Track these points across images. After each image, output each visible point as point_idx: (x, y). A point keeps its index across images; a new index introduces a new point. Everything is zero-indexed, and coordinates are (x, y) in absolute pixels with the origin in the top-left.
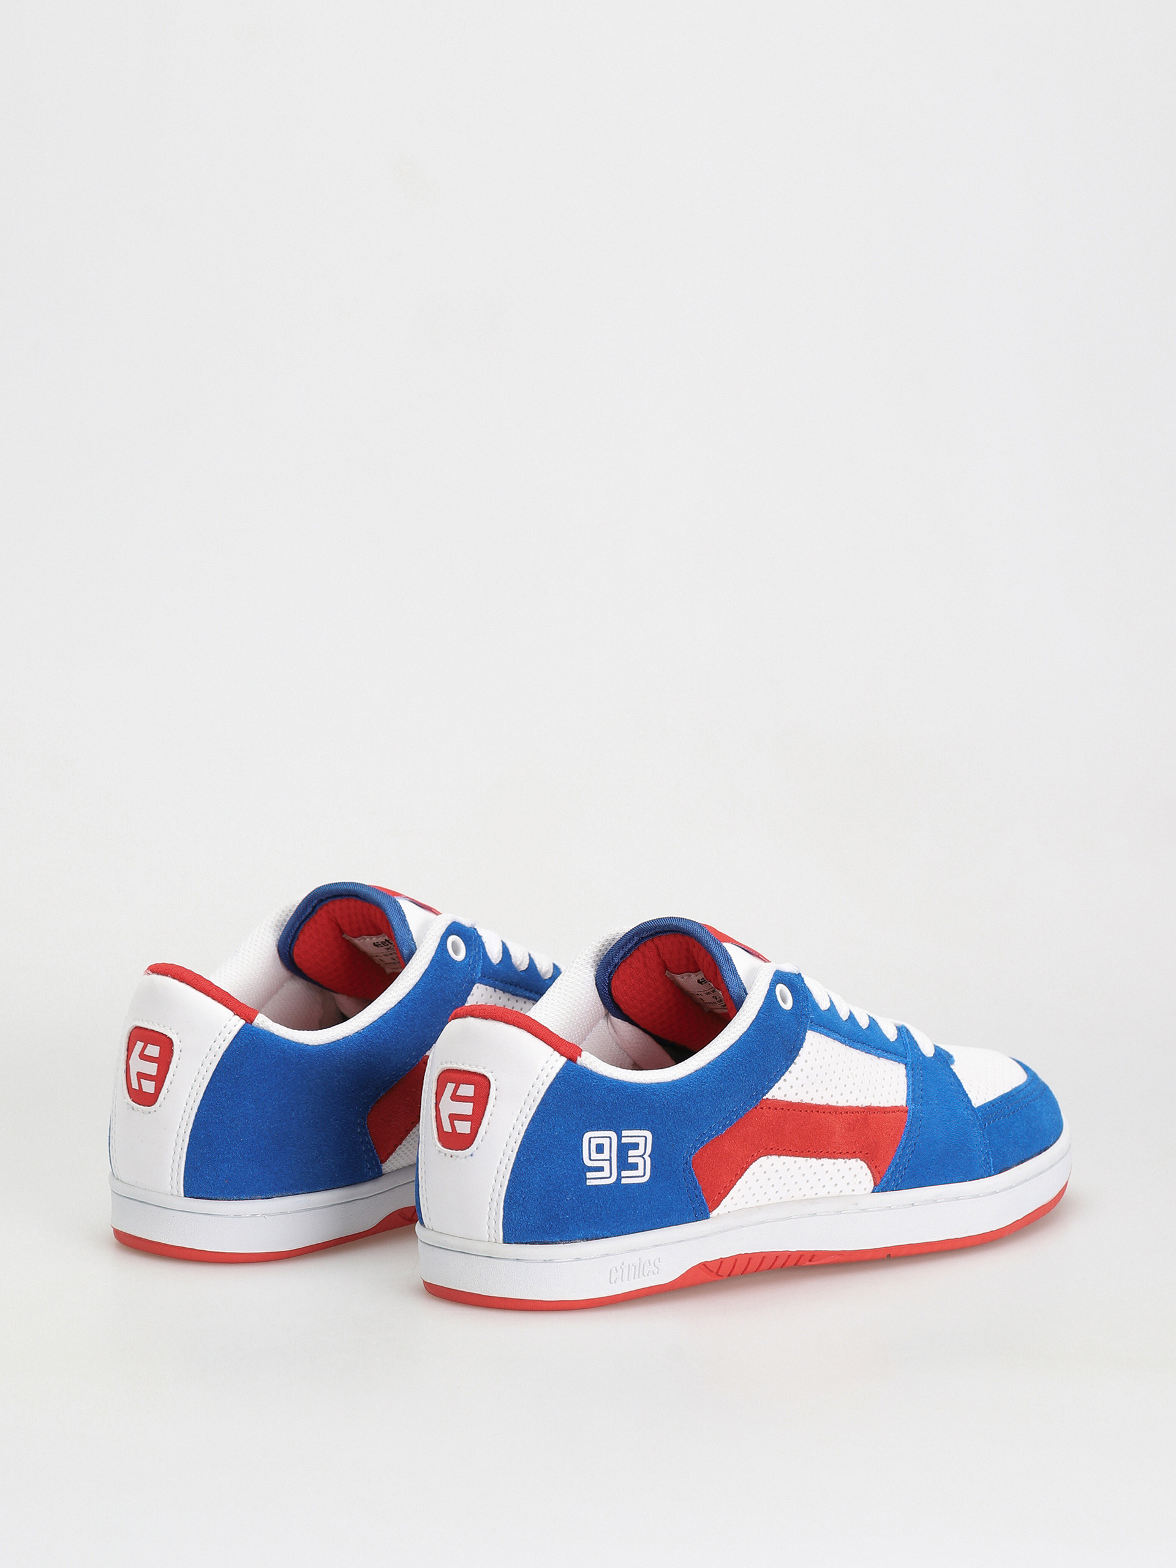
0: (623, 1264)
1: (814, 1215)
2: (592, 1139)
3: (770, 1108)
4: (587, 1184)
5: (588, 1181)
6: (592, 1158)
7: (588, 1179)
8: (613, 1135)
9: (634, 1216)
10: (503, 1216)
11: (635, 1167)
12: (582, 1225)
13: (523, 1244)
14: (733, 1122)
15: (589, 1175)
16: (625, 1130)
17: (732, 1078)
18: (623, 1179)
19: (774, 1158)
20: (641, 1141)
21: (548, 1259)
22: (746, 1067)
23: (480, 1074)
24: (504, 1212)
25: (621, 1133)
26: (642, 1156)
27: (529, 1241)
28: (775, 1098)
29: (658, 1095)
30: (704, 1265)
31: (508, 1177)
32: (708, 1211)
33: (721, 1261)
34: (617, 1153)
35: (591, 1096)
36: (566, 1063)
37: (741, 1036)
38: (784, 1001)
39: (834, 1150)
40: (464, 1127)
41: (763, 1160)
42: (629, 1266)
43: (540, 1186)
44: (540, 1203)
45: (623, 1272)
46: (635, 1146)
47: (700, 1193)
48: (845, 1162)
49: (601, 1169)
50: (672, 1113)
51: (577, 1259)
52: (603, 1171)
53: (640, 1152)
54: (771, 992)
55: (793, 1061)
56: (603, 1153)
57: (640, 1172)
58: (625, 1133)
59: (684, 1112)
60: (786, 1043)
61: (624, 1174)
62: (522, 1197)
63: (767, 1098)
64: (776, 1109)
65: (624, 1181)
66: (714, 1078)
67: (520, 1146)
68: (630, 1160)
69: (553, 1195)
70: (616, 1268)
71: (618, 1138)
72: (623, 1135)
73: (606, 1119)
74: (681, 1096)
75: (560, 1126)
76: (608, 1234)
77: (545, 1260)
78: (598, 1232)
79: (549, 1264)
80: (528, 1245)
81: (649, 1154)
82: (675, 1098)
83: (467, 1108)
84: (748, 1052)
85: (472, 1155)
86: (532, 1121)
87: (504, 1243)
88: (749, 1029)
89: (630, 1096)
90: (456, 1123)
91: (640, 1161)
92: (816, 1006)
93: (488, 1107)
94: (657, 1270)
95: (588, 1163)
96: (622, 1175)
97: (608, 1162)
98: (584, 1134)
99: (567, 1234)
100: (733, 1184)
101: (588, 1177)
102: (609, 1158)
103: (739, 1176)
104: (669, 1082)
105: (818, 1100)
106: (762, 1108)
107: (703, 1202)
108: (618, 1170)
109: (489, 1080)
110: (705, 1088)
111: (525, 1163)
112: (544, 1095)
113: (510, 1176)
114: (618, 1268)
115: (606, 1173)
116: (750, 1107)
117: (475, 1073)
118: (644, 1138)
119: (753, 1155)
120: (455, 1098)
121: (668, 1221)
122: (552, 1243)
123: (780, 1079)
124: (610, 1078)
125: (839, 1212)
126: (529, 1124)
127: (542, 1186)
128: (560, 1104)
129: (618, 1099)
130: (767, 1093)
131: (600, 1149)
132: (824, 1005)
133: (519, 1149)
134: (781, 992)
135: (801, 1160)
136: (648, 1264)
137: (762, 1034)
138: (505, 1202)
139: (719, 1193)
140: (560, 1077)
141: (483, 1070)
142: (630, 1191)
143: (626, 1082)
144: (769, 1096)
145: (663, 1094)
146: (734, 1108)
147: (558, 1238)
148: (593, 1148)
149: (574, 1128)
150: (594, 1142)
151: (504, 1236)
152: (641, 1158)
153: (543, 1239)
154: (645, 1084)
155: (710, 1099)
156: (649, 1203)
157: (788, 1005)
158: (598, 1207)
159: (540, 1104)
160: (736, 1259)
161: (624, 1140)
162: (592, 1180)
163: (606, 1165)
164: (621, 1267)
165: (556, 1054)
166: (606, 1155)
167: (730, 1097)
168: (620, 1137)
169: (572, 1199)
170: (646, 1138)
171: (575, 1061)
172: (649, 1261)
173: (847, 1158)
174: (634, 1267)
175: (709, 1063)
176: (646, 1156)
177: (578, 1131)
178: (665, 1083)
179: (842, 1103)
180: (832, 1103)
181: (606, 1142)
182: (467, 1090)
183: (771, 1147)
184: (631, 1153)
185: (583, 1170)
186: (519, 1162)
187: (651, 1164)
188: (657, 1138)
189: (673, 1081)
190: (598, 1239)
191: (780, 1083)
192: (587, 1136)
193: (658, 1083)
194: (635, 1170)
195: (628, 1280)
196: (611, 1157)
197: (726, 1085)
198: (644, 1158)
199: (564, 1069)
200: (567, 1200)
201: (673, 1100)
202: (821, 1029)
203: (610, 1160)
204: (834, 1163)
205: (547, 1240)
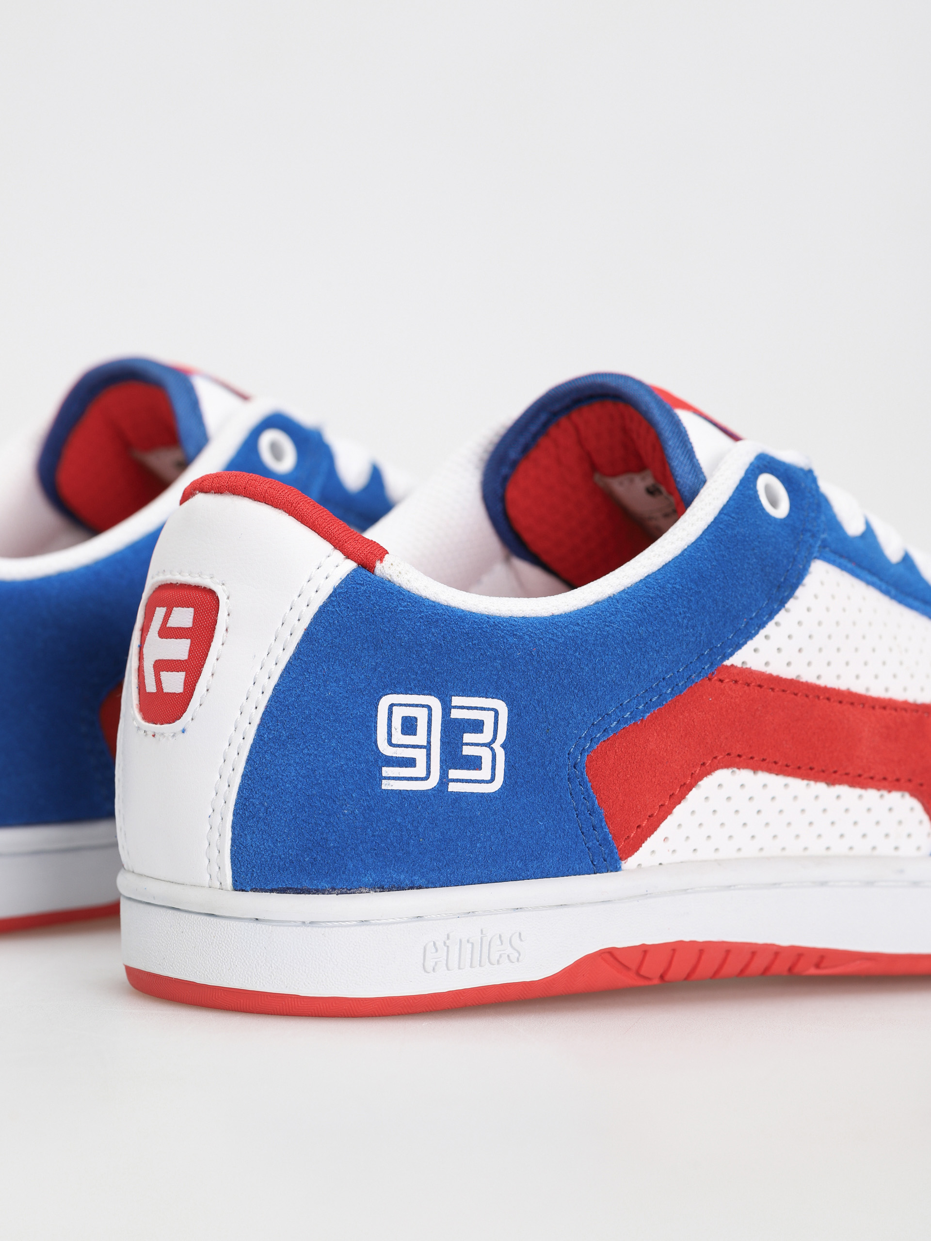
0: (448, 938)
1: (823, 884)
2: (394, 708)
3: (736, 682)
4: (384, 787)
5: (383, 781)
6: (394, 741)
7: (385, 778)
8: (435, 703)
9: (471, 853)
10: (232, 839)
11: (475, 763)
12: (371, 861)
13: (266, 891)
14: (666, 699)
15: (387, 771)
16: (457, 695)
17: (662, 618)
18: (450, 784)
19: (745, 775)
20: (488, 718)
21: (308, 920)
22: (690, 601)
23: (205, 588)
24: (233, 833)
25: (451, 701)
26: (488, 745)
27: (276, 887)
28: (748, 666)
29: (521, 638)
30: (611, 953)
31: (240, 770)
32: (617, 857)
33: (644, 951)
34: (442, 736)
35: (395, 630)
36: (354, 570)
37: (686, 550)
38: (774, 503)
39: (860, 772)
40: (174, 682)
41: (722, 776)
42: (461, 941)
43: (295, 787)
44: (295, 818)
45: (448, 951)
46: (477, 726)
47: (601, 821)
48: (882, 796)
49: (411, 763)
50: (547, 672)
51: (363, 922)
52: (415, 766)
53: (486, 736)
54: (747, 484)
55: (782, 603)
56: (415, 734)
57: (485, 773)
58: (456, 701)
59: (569, 671)
60: (768, 569)
61: (453, 774)
62: (263, 805)
63: (732, 665)
64: (749, 685)
65: (453, 787)
66: (629, 616)
67: (264, 714)
68: (467, 751)
69: (318, 804)
70: (434, 944)
71: (443, 709)
72: (453, 704)
73: (423, 673)
74: (565, 644)
75: (337, 681)
76: (422, 881)
77: (304, 923)
78: (402, 877)
79: (309, 929)
80: (275, 894)
81: (502, 742)
82: (553, 644)
83: (180, 649)
84: (696, 576)
85: (183, 731)
86: (287, 670)
87: (235, 890)
88: (700, 538)
89: (467, 634)
90: (164, 675)
91: (485, 754)
92: (834, 525)
93: (213, 644)
94: (517, 955)
95: (385, 749)
96: (450, 777)
97: (425, 750)
98: (381, 698)
99: (344, 876)
100: (665, 811)
101: (384, 774)
102: (425, 744)
103: (678, 797)
104: (545, 619)
105: (829, 680)
106: (721, 681)
107: (605, 839)
108: (441, 767)
109: (217, 598)
110: (611, 631)
111: (272, 745)
112: (311, 624)
113: (245, 768)
114: (440, 944)
115: (419, 770)
116: (699, 675)
117: (197, 588)
118: (492, 713)
119: (704, 764)
120: (166, 632)
121: (538, 868)
122: (317, 891)
123: (757, 633)
124: (434, 602)
125: (870, 883)
126: (281, 676)
127: (299, 786)
128: (337, 640)
129: (444, 637)
130: (731, 654)
131: (409, 726)
132: (853, 527)
133: (262, 719)
134: (768, 488)
135: (797, 784)
136: (499, 942)
137: (722, 547)
138: (235, 814)
139: (639, 827)
140: (339, 593)
141: (209, 580)
142: (464, 805)
143: (463, 611)
144: (737, 660)
145: (530, 636)
146: (667, 673)
147: (327, 882)
148: (397, 723)
149: (362, 686)
150: (399, 714)
151: (233, 877)
152: (488, 749)
153: (301, 884)
154: (499, 617)
155: (619, 651)
156: (501, 831)
157: (781, 510)
158: (401, 831)
159: (302, 641)
160: (674, 949)
161: (455, 714)
162: (392, 782)
163: (420, 755)
164: (445, 943)
165: (338, 555)
166: (420, 738)
167: (658, 652)
168: (447, 708)
169: (353, 812)
170: (497, 713)
171: (371, 568)
172: (500, 936)
173: (884, 788)
174: (470, 946)
175: (623, 591)
176: (497, 746)
177: (370, 691)
178: (536, 618)
179: (877, 691)
180: (858, 688)
181: (421, 715)
182: (183, 617)
183: (738, 753)
184: (468, 737)
185: (376, 761)
186: (261, 742)
187: (507, 762)
188: (519, 715)
189: (553, 617)
190: (403, 889)
191: (758, 641)
192: (385, 702)
193: (524, 618)
194: (474, 769)
195: (459, 968)
196: (429, 742)
197: (650, 629)
198: (492, 749)
199: (349, 581)
200: (344, 815)
201: (549, 647)
202: (844, 561)
203: (428, 747)
204: (860, 797)
205: (306, 885)
